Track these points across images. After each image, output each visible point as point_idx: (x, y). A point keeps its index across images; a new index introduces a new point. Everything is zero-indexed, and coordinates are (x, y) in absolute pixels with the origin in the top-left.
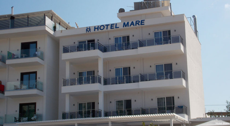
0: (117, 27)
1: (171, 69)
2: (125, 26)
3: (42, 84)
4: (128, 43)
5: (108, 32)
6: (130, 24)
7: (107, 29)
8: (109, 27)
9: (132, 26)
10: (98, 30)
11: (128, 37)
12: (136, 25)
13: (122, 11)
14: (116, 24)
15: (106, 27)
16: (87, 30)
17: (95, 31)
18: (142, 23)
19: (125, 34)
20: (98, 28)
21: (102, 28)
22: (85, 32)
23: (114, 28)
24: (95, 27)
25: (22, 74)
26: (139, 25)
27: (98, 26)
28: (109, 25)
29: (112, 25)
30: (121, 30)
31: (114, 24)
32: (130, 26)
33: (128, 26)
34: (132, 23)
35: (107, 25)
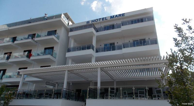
0: (106, 19)
2: (111, 18)
3: (56, 54)
5: (100, 23)
7: (100, 21)
9: (116, 18)
10: (94, 22)
12: (119, 17)
14: (106, 17)
15: (99, 20)
16: (87, 23)
17: (92, 22)
18: (123, 15)
20: (94, 21)
21: (96, 21)
23: (104, 20)
24: (92, 20)
25: (45, 49)
26: (121, 16)
27: (94, 20)
28: (101, 18)
29: (103, 19)
30: (109, 21)
31: (104, 18)
32: (115, 17)
33: (114, 18)
35: (100, 19)
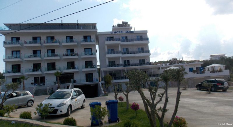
1: (143, 50)
4: (127, 40)
5: (119, 34)
6: (128, 32)
8: (120, 32)
11: (127, 37)
13: (113, 26)
17: (114, 33)
18: (133, 32)
19: (126, 35)
21: (117, 32)
22: (110, 33)
23: (122, 33)
25: (85, 49)
30: (125, 34)
34: (129, 32)
